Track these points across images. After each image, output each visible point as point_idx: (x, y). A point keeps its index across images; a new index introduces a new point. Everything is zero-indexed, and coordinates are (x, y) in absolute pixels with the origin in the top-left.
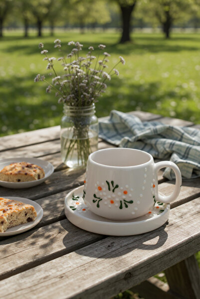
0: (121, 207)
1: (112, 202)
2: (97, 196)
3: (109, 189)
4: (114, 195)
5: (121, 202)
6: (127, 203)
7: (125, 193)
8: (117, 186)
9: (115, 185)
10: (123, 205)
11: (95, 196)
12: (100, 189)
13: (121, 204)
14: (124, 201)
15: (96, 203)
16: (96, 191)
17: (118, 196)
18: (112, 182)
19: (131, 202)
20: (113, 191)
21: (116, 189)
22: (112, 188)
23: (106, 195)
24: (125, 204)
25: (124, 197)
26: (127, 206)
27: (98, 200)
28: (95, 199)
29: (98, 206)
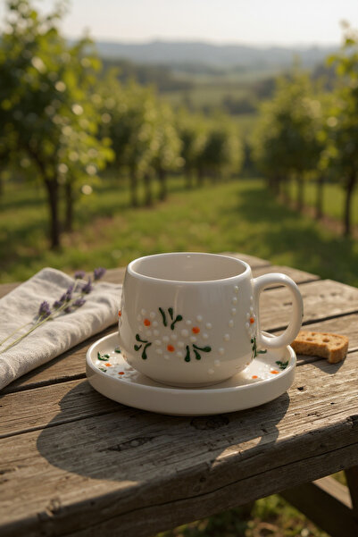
0: (187, 359)
1: (171, 349)
2: (142, 338)
3: (165, 324)
4: (173, 335)
5: (187, 347)
6: (199, 352)
7: (195, 331)
8: (179, 318)
9: (175, 316)
10: (192, 355)
11: (138, 338)
12: (148, 323)
13: (188, 353)
14: (194, 346)
15: (141, 351)
16: (141, 329)
17: (183, 333)
18: (171, 311)
19: (208, 350)
20: (172, 327)
21: (178, 324)
22: (170, 321)
23: (160, 336)
24: (195, 352)
25: (194, 339)
26: (198, 357)
27: (144, 345)
29: (144, 357)
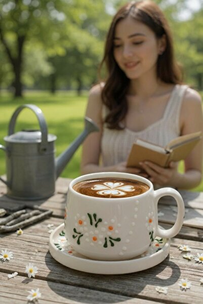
0: (105, 246)
1: (95, 239)
2: (77, 231)
3: (91, 223)
4: (97, 231)
5: (106, 239)
6: (113, 241)
7: (111, 228)
8: (100, 220)
9: (97, 219)
10: (109, 244)
11: (75, 230)
12: (81, 223)
13: (106, 242)
14: (110, 238)
15: (77, 238)
16: (76, 226)
17: (102, 232)
18: (95, 215)
19: (118, 240)
20: (96, 226)
21: (99, 224)
22: (94, 223)
23: (87, 230)
24: (111, 241)
25: (110, 234)
26: (112, 245)
27: (79, 235)
28: (76, 234)
29: (79, 242)
